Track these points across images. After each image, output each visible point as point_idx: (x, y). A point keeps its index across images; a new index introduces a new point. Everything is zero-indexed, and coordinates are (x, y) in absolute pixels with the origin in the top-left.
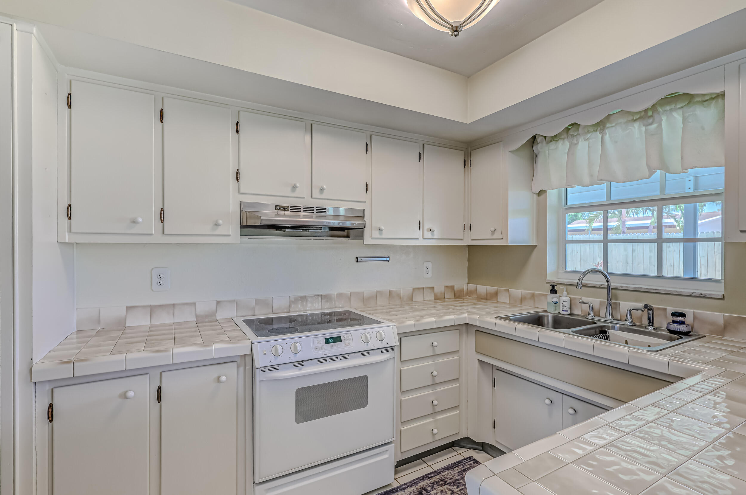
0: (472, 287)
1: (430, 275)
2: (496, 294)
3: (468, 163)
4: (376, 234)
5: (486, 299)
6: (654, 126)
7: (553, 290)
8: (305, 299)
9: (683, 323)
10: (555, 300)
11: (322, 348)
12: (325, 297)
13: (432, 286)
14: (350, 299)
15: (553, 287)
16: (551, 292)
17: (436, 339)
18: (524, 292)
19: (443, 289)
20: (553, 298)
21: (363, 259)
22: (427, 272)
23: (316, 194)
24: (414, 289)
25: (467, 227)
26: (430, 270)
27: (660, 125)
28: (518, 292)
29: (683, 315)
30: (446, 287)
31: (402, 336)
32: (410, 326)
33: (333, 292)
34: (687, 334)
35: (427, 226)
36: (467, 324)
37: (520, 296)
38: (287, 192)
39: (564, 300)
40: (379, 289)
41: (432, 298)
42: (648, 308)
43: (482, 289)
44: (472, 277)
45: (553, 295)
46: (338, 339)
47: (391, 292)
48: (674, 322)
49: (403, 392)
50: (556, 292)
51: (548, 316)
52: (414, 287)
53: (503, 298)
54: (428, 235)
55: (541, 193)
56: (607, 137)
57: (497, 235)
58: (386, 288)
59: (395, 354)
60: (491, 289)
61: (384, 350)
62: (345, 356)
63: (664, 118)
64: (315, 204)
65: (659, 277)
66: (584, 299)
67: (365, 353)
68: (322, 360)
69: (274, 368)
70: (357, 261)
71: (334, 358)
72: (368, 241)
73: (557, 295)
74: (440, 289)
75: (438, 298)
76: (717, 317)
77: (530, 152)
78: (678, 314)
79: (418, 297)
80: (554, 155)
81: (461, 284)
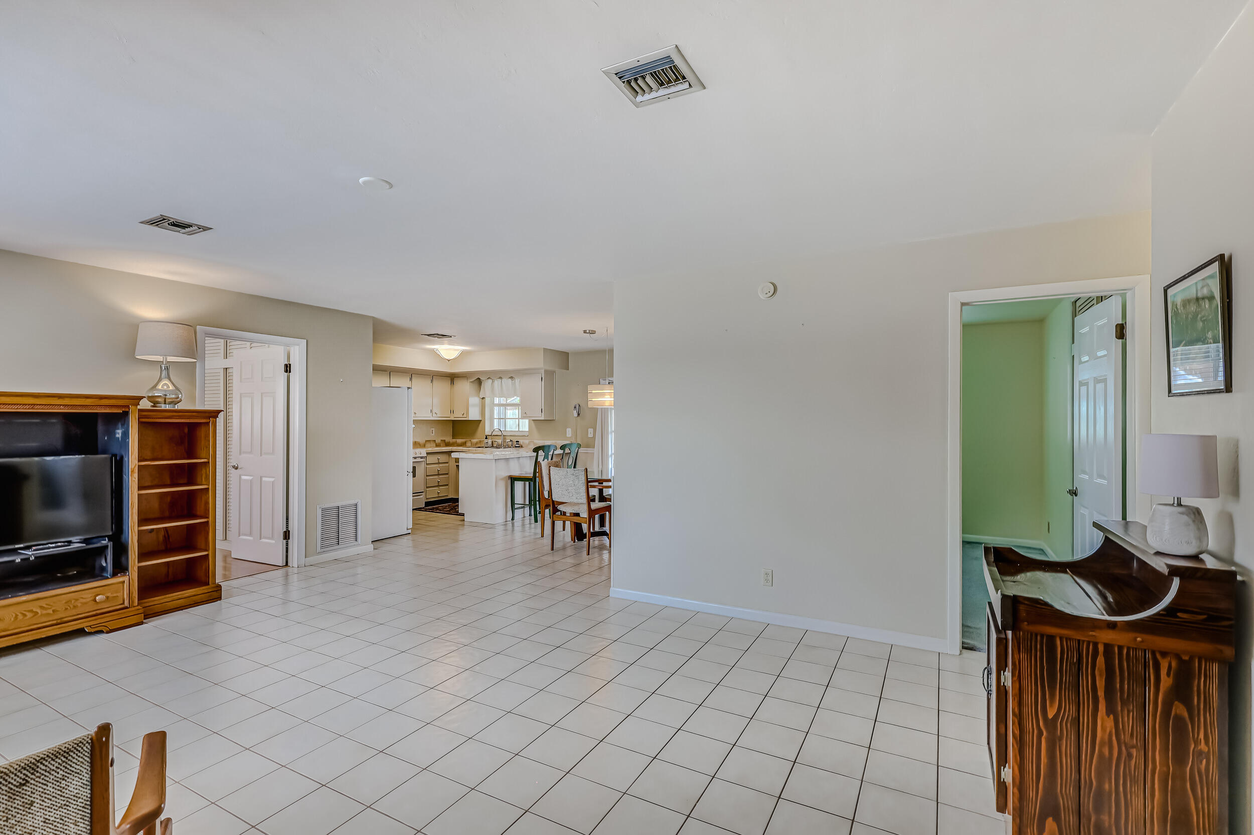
0: (455, 439)
3: (452, 382)
6: (513, 381)
7: (486, 438)
9: (518, 444)
13: (434, 438)
15: (486, 436)
17: (439, 456)
20: (486, 441)
22: (432, 433)
25: (452, 412)
28: (475, 441)
29: (518, 442)
30: (441, 440)
31: (427, 453)
32: (430, 450)
34: (519, 447)
35: (434, 412)
39: (490, 441)
41: (434, 445)
42: (511, 440)
43: (459, 441)
44: (454, 437)
48: (516, 444)
49: (427, 476)
52: (426, 440)
53: (469, 444)
54: (434, 415)
55: (483, 398)
56: (503, 381)
57: (465, 416)
59: (425, 460)
61: (422, 458)
65: (519, 431)
66: (497, 440)
74: (438, 441)
75: (437, 446)
76: (527, 442)
77: (479, 382)
78: (517, 442)
79: (428, 445)
80: (487, 384)
81: (449, 439)
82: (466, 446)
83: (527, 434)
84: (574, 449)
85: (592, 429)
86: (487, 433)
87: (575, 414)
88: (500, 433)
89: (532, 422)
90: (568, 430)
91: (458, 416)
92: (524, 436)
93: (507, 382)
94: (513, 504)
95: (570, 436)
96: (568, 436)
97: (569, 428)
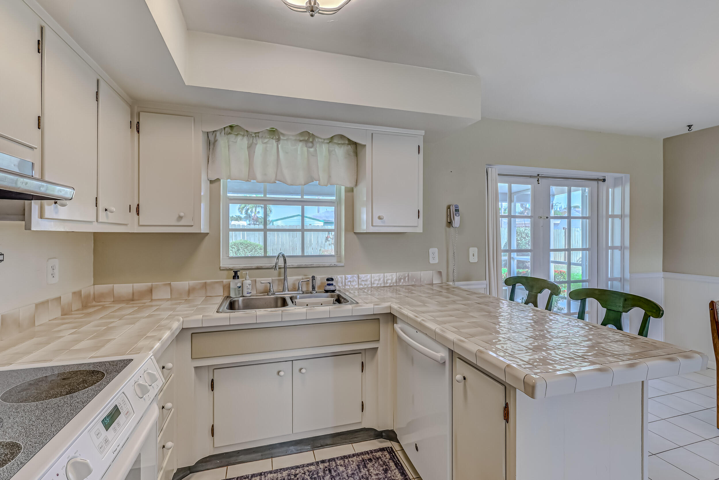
0: (102, 288)
1: (56, 279)
2: (150, 291)
3: (134, 125)
4: (50, 212)
5: (133, 300)
6: (313, 150)
7: (236, 276)
9: (332, 284)
10: (239, 285)
11: (106, 441)
13: (57, 295)
15: (236, 273)
16: (234, 277)
18: (192, 283)
19: (70, 298)
22: (53, 275)
24: (37, 306)
25: (133, 209)
27: (316, 150)
28: (183, 284)
29: (332, 279)
30: (74, 293)
37: (187, 288)
39: (247, 283)
41: (59, 314)
42: (314, 278)
43: (123, 289)
45: (236, 281)
46: (116, 413)
47: (3, 319)
48: (327, 285)
50: (238, 278)
51: (238, 301)
52: (38, 302)
53: (162, 294)
54: (103, 216)
55: (215, 181)
57: (186, 222)
60: (141, 286)
63: (318, 146)
65: (304, 256)
72: (35, 221)
73: (240, 280)
74: (67, 298)
79: (42, 318)
81: (87, 286)
82: (152, 300)
85: (476, 249)
90: (431, 250)
92: (336, 266)
93: (293, 149)
95: (436, 261)
96: (432, 261)
97: (433, 248)
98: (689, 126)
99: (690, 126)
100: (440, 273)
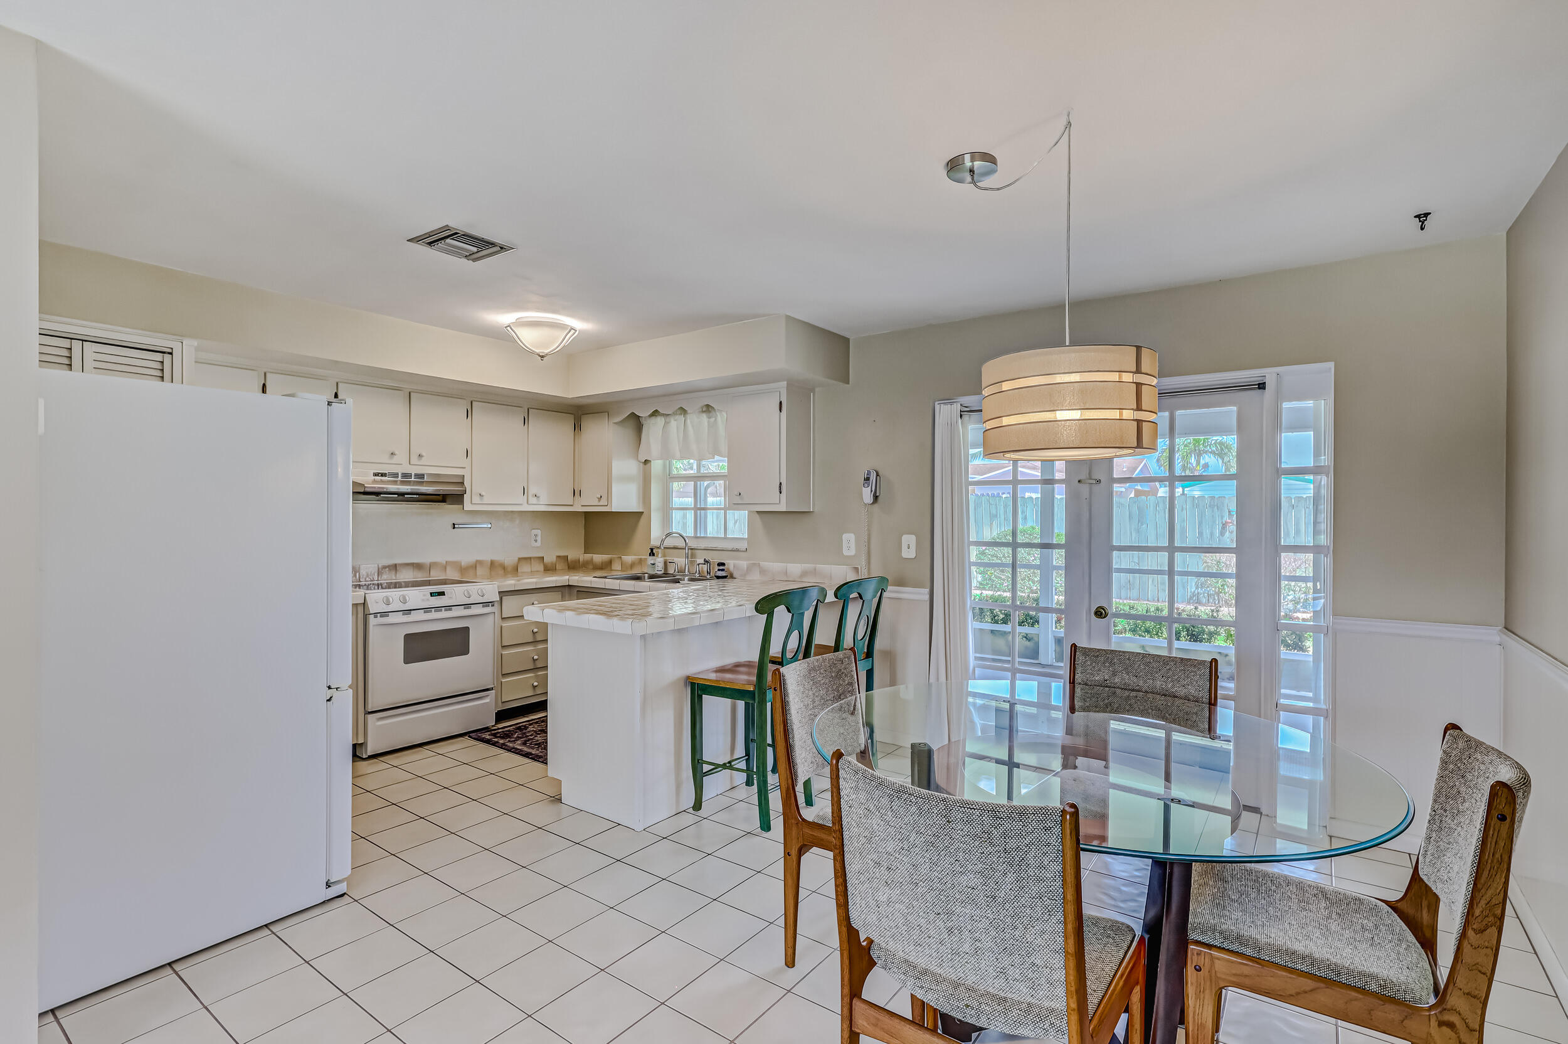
0: (588, 556)
1: (539, 544)
2: (610, 562)
3: (577, 427)
4: (476, 499)
5: (602, 569)
7: (652, 554)
8: (395, 567)
9: (723, 570)
10: (653, 561)
11: (428, 600)
12: (418, 566)
13: (540, 555)
14: (446, 568)
15: (653, 550)
16: (650, 555)
19: (554, 559)
20: (651, 560)
21: (461, 526)
22: (536, 541)
23: (414, 460)
24: (520, 559)
25: (577, 493)
26: (539, 538)
28: (628, 559)
29: (723, 564)
30: (558, 557)
31: (502, 594)
32: (511, 585)
33: (425, 559)
34: (725, 577)
35: (532, 491)
36: (569, 585)
37: (630, 563)
38: (385, 458)
39: (659, 561)
40: (478, 559)
41: (541, 568)
42: (706, 562)
43: (598, 558)
44: (587, 549)
45: (651, 558)
46: (442, 594)
47: (492, 563)
48: (719, 570)
49: (503, 647)
50: (654, 555)
52: (521, 556)
53: (617, 566)
54: (533, 500)
55: (646, 462)
56: (688, 421)
57: (602, 503)
58: (487, 557)
59: (496, 609)
60: (606, 558)
61: (486, 604)
62: (449, 608)
64: (413, 470)
65: (725, 538)
66: (675, 562)
67: (467, 606)
68: (427, 610)
69: (384, 614)
70: (454, 528)
71: (438, 609)
72: (468, 506)
74: (550, 558)
75: (549, 569)
76: (744, 564)
77: (636, 423)
78: (720, 564)
79: (525, 568)
80: (654, 429)
81: (576, 553)
82: (612, 570)
83: (743, 545)
84: (869, 592)
85: (913, 537)
86: (655, 542)
87: (867, 495)
88: (681, 544)
89: (757, 517)
90: (845, 536)
91: (589, 502)
92: (737, 550)
93: (697, 422)
94: (697, 760)
95: (852, 552)
96: (846, 552)
97: (849, 533)
98: (1418, 216)
99: (1423, 217)
100: (856, 569)
